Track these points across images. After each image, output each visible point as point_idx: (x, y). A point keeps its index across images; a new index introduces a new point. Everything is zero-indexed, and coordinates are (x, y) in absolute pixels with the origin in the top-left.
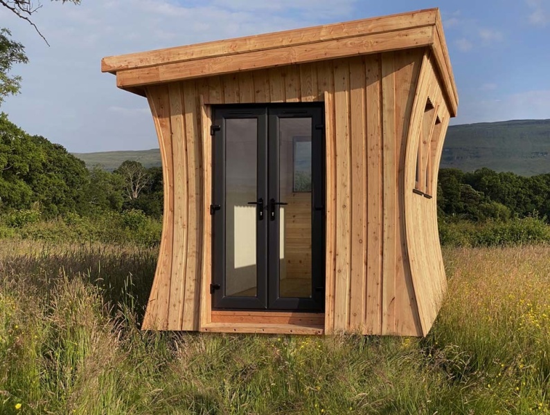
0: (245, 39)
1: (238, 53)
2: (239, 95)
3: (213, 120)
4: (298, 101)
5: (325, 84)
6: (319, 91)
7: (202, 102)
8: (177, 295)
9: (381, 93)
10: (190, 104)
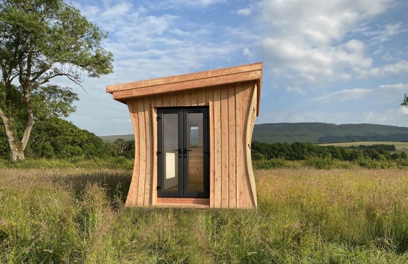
0: (173, 77)
1: (169, 83)
2: (169, 103)
3: (157, 114)
4: (197, 105)
5: (209, 98)
6: (206, 101)
7: (153, 106)
8: (141, 191)
9: (235, 101)
10: (147, 107)
